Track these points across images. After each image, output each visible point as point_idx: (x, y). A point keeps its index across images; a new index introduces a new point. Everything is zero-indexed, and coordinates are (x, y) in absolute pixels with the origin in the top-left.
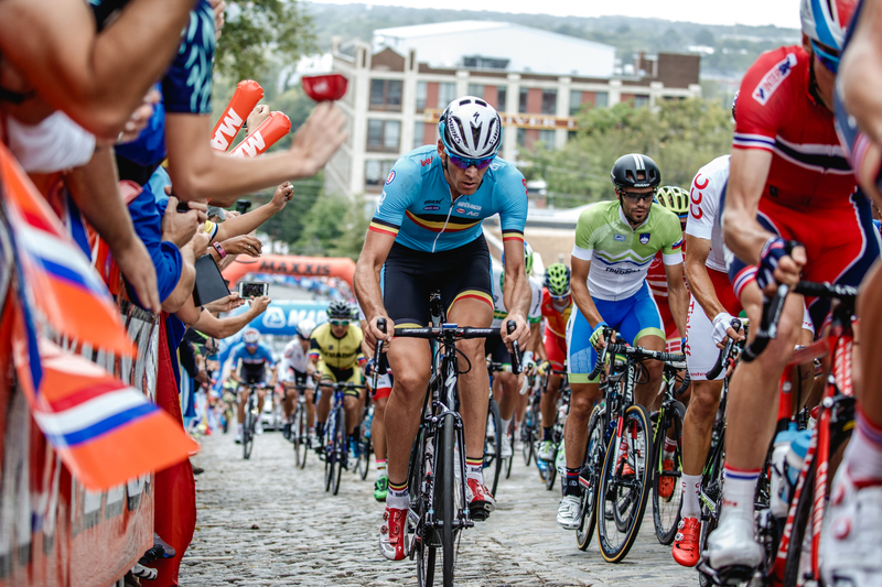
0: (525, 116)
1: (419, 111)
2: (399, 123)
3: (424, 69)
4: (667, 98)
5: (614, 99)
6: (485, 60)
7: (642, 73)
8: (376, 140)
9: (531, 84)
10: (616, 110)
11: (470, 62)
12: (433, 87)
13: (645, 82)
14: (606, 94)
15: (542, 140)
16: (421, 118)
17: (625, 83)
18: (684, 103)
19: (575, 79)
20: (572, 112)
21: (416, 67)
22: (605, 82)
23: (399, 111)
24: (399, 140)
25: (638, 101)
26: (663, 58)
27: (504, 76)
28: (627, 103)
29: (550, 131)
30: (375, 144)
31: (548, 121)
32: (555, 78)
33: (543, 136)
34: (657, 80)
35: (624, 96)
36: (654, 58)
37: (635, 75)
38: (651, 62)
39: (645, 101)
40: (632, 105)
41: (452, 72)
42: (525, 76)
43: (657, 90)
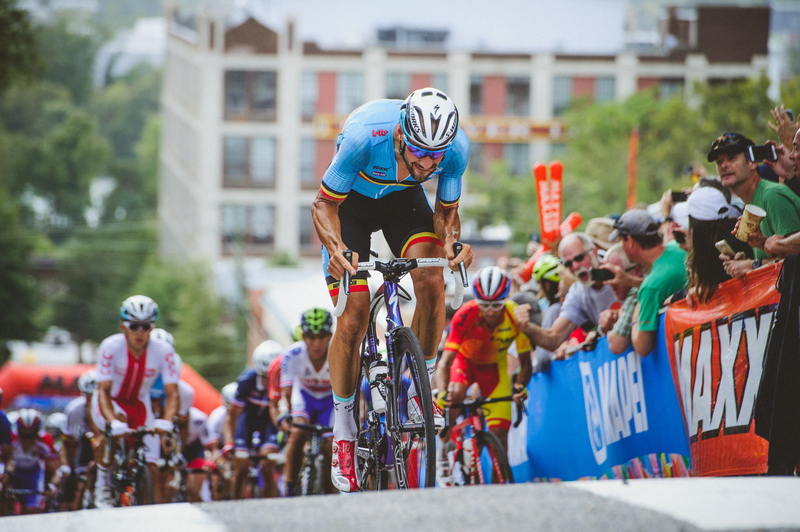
0: (480, 121)
1: (307, 119)
2: (274, 141)
3: (311, 49)
4: (714, 82)
5: (626, 87)
6: (412, 33)
7: (672, 42)
8: (237, 170)
9: (488, 68)
10: (631, 105)
11: (387, 36)
12: (327, 80)
13: (678, 56)
14: (612, 79)
15: (509, 161)
16: (311, 131)
17: (645, 59)
18: (742, 87)
19: (561, 57)
20: (557, 111)
21: (298, 48)
22: (610, 58)
23: (273, 119)
24: (275, 169)
25: (665, 90)
26: (706, 14)
27: (443, 56)
28: (648, 93)
29: (520, 146)
30: (237, 176)
31: (518, 129)
32: (526, 57)
33: (509, 153)
34: (697, 51)
35: (643, 82)
36: (690, 16)
37: (662, 44)
38: (687, 23)
39: (678, 88)
40: (657, 96)
41: (356, 54)
42: (478, 56)
43: (697, 68)
